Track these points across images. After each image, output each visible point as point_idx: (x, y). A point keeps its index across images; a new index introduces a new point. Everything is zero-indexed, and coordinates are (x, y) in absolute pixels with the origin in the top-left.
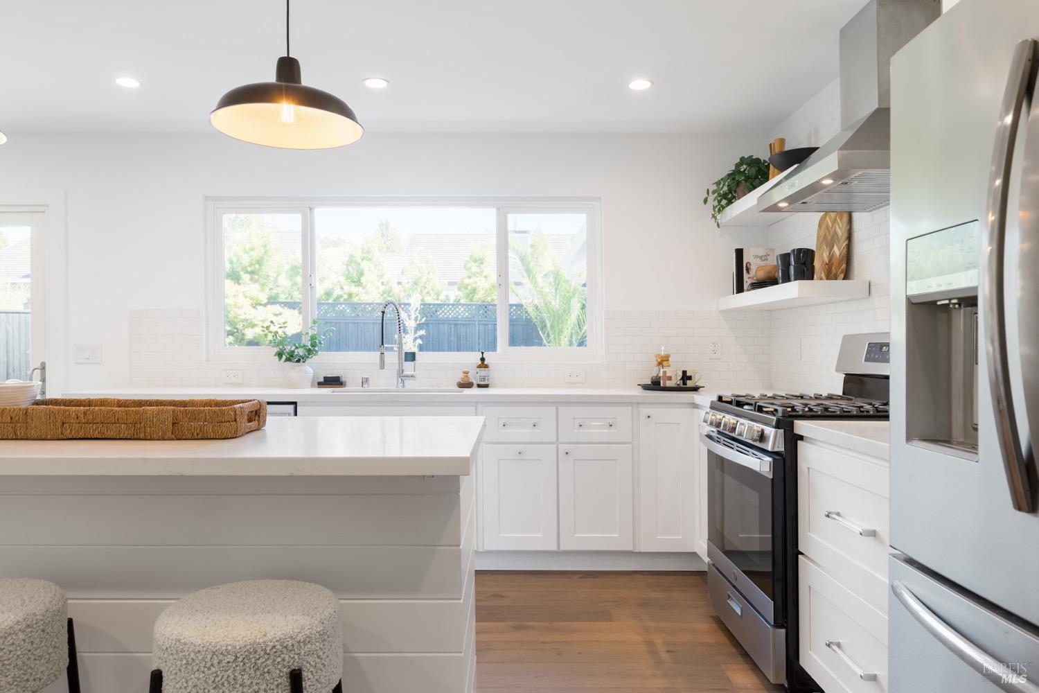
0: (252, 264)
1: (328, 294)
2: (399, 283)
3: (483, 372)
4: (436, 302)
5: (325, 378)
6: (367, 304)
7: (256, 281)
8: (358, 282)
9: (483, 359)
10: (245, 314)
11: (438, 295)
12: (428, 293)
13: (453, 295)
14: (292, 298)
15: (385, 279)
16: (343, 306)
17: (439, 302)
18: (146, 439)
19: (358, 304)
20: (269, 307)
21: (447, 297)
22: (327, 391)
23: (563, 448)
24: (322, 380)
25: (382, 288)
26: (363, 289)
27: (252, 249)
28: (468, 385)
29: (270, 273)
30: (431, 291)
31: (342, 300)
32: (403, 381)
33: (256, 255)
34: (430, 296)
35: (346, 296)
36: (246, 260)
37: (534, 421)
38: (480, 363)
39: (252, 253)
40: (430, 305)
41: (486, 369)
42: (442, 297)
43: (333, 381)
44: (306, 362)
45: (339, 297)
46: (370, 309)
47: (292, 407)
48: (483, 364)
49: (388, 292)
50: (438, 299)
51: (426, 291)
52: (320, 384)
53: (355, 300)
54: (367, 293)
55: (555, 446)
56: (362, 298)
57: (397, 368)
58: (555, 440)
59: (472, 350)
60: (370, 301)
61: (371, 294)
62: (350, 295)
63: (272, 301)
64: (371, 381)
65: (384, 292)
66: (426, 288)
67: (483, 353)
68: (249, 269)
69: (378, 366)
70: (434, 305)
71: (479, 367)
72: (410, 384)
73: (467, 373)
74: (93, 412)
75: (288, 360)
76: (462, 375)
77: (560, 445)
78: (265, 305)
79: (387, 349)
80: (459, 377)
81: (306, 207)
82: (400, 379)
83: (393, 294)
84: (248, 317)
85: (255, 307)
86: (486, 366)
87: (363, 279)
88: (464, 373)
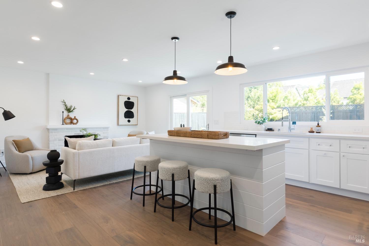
0: (273, 97)
1: (296, 104)
2: (322, 99)
3: (318, 128)
4: (338, 105)
5: (268, 129)
6: (310, 107)
7: (274, 102)
8: (306, 100)
9: (318, 124)
10: (270, 111)
11: (338, 102)
12: (334, 102)
13: (345, 102)
14: (284, 106)
15: (317, 98)
16: (301, 108)
17: (339, 105)
18: (203, 138)
19: (307, 107)
20: (277, 109)
21: (342, 103)
22: (268, 132)
23: (342, 154)
24: (267, 129)
25: (316, 101)
26: (309, 101)
27: (273, 93)
28: (313, 132)
29: (278, 99)
30: (335, 101)
31: (301, 106)
32: (290, 130)
33: (274, 94)
34: (335, 103)
35: (302, 105)
36: (271, 96)
37: (331, 144)
38: (317, 125)
39: (273, 94)
40: (335, 106)
41: (319, 127)
42: (340, 103)
43: (270, 130)
44: (263, 124)
45: (300, 105)
46: (311, 108)
47: (255, 135)
48: (318, 125)
49: (319, 102)
50: (338, 104)
51: (333, 101)
52: (266, 130)
53: (306, 106)
54: (310, 103)
55: (339, 153)
56: (308, 105)
57: (289, 126)
58: (339, 151)
59: (315, 121)
60: (311, 106)
61: (311, 103)
62: (304, 104)
63: (278, 107)
64: (281, 130)
65: (317, 103)
66: (333, 100)
67: (318, 122)
68: (272, 98)
69: (281, 126)
70: (337, 106)
71: (317, 126)
72: (292, 131)
73: (312, 128)
74: (196, 133)
75: (258, 124)
76: (310, 129)
77: (341, 153)
78: (276, 108)
79: (284, 121)
80: (309, 130)
81: (264, 83)
82: (289, 130)
83: (320, 103)
84: (270, 112)
85: (273, 109)
86: (320, 126)
87: (309, 99)
88: (311, 128)
